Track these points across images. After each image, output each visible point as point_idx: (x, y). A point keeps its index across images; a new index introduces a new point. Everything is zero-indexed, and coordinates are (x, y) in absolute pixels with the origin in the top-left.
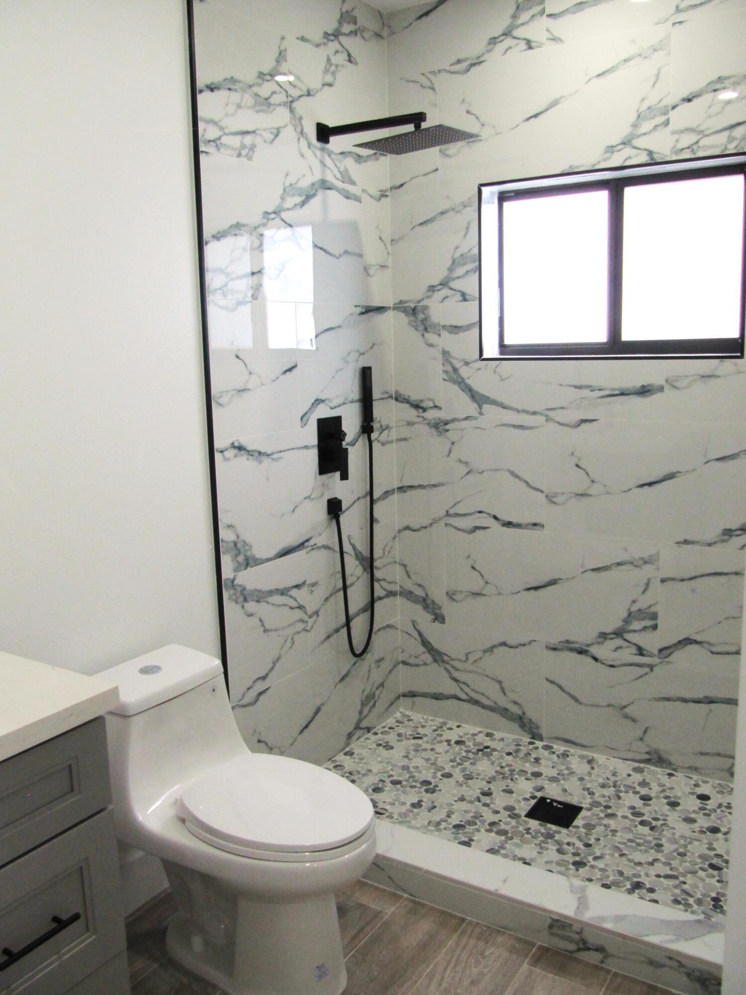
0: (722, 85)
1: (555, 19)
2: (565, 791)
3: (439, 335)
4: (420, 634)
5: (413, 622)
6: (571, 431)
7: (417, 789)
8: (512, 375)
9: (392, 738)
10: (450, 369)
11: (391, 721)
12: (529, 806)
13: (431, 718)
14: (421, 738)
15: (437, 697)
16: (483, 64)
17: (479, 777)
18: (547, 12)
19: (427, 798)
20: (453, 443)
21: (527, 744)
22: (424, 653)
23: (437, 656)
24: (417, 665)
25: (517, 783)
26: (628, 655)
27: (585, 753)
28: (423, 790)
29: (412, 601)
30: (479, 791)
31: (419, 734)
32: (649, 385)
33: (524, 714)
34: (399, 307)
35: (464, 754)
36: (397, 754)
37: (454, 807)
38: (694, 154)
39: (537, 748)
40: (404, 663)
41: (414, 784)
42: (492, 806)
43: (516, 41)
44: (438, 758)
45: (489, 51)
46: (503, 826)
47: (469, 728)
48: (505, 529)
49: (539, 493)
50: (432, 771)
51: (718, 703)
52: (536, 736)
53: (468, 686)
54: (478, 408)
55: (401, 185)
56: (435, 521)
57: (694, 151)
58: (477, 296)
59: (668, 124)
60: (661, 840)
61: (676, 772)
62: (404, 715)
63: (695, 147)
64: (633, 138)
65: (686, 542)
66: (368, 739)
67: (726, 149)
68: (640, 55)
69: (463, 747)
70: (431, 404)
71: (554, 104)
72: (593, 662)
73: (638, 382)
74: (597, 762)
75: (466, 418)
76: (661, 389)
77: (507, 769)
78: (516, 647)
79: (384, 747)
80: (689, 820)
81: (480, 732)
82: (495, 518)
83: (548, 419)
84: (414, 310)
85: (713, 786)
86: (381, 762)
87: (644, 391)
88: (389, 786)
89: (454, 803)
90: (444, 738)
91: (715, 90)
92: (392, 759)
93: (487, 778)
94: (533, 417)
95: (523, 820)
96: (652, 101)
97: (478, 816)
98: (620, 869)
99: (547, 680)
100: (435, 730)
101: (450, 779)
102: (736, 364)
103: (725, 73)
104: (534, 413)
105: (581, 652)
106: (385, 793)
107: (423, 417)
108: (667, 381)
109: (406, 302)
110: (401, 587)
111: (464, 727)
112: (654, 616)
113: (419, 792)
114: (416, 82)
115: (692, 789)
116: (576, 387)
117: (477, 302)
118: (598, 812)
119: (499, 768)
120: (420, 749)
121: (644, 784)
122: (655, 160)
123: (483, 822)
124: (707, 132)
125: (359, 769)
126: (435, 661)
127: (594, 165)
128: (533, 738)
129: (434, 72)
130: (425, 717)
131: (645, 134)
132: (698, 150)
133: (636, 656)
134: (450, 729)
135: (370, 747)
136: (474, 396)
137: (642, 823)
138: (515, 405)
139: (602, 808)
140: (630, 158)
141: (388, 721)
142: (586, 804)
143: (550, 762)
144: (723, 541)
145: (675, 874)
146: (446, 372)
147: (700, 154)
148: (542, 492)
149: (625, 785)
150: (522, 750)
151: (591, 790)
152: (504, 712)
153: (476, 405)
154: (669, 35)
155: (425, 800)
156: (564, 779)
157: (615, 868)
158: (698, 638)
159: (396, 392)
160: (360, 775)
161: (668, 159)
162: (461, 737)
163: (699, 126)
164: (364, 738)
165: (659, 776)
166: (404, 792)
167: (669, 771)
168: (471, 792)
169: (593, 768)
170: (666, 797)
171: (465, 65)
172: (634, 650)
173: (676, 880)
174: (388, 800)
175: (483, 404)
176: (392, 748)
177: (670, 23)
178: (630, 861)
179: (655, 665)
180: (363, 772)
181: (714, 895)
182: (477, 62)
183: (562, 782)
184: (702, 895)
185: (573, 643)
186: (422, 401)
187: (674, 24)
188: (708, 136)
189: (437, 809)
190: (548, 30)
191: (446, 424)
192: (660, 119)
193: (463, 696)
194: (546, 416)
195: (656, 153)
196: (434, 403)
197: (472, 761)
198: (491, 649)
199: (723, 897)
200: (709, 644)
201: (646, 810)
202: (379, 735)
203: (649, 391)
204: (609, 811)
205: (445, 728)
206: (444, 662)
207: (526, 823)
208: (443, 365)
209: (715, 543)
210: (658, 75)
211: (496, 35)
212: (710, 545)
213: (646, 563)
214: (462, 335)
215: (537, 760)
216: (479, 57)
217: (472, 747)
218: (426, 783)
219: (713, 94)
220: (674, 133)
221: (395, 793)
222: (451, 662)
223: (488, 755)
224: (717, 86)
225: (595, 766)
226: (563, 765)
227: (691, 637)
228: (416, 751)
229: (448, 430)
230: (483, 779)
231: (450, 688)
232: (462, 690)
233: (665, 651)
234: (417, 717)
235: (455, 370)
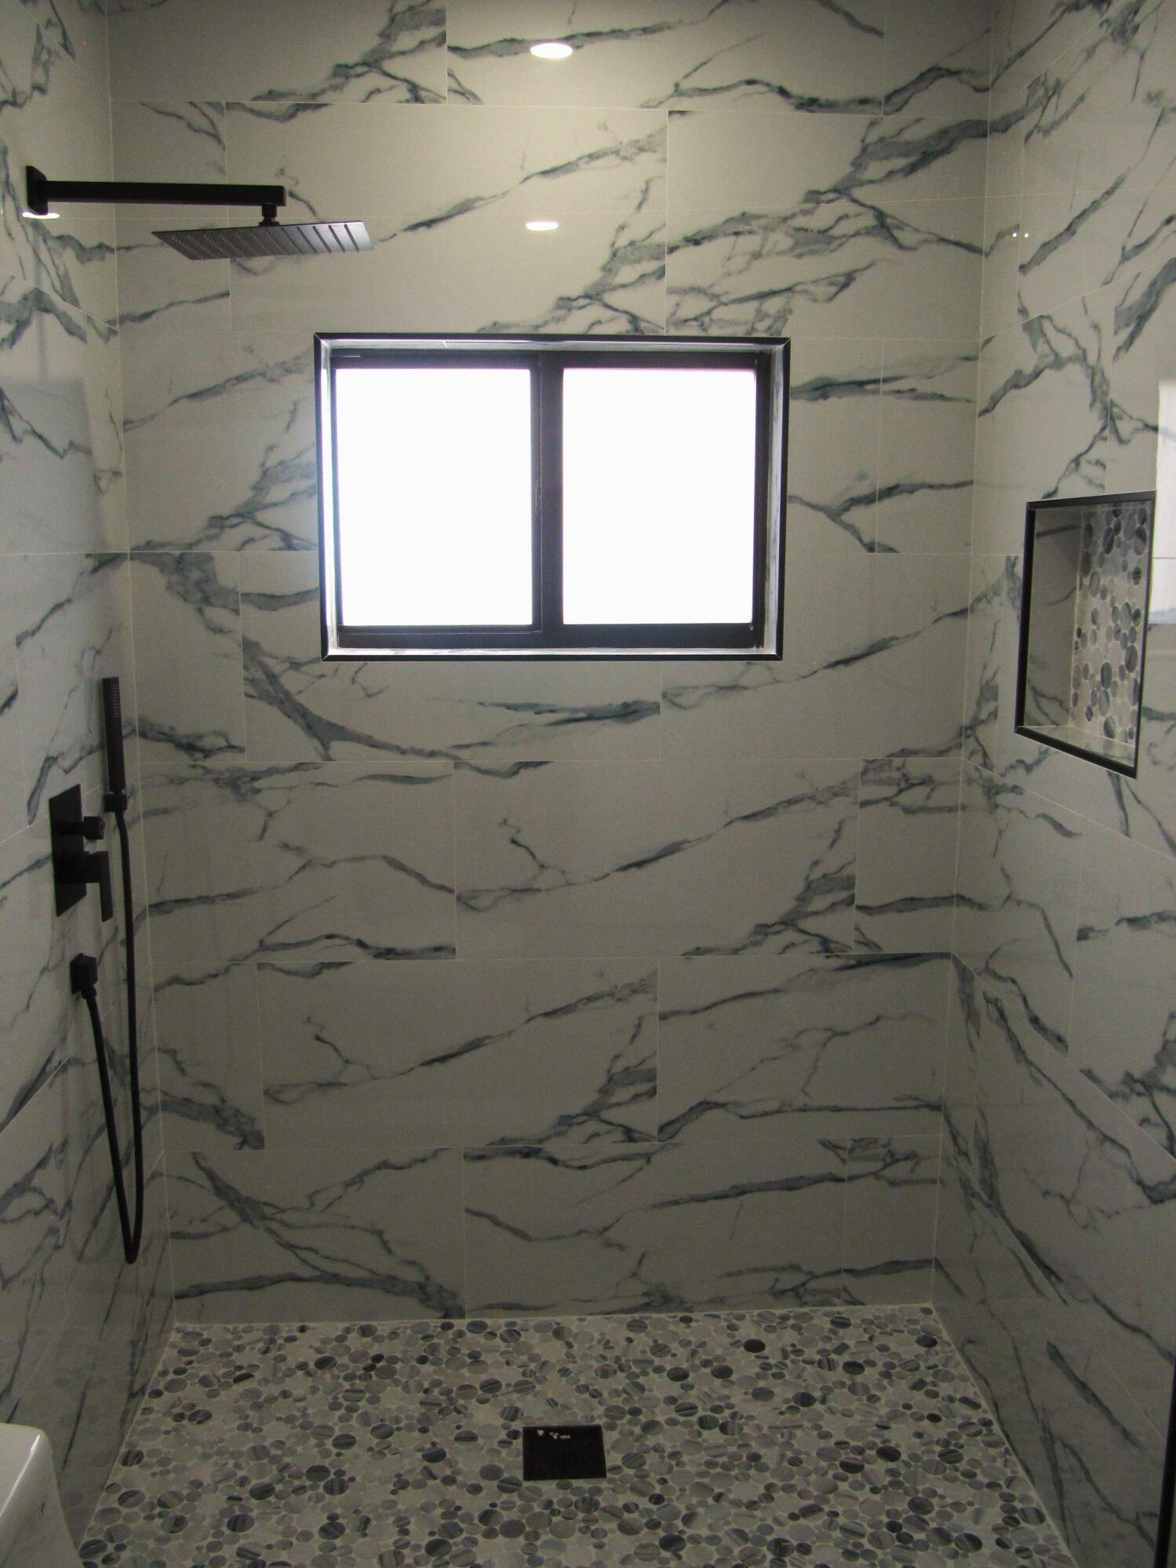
0: (747, 228)
1: (465, 57)
2: (552, 1403)
3: (237, 612)
4: (211, 1176)
5: (196, 1158)
6: (501, 781)
7: (309, 1493)
8: (388, 687)
9: (193, 1393)
10: (259, 675)
11: (168, 1355)
12: (518, 1456)
13: (241, 1327)
14: (248, 1376)
15: (254, 1284)
16: (324, 110)
17: (402, 1425)
18: (451, 41)
19: (338, 1503)
20: (270, 814)
21: (439, 1330)
22: (221, 1208)
23: (248, 1209)
24: (207, 1235)
25: (471, 1416)
26: (610, 1145)
27: (541, 1319)
28: (321, 1490)
29: (190, 1117)
30: (419, 1455)
31: (240, 1368)
32: (635, 702)
33: (427, 1278)
34: (145, 554)
35: (347, 1385)
36: (224, 1425)
37: (401, 1507)
38: (705, 330)
39: (460, 1334)
40: (177, 1235)
41: (297, 1483)
42: (459, 1478)
43: (390, 82)
44: (305, 1409)
45: (335, 88)
46: (506, 1516)
47: (326, 1329)
48: (383, 962)
49: (444, 894)
50: (313, 1441)
51: (751, 1192)
52: (450, 1311)
53: (317, 1252)
54: (320, 747)
55: (146, 316)
56: (236, 961)
57: (705, 326)
58: (316, 540)
59: (664, 274)
60: (749, 1445)
61: (691, 1312)
62: (187, 1334)
63: (706, 320)
64: (604, 291)
65: (699, 951)
66: (147, 1410)
67: (753, 329)
68: (616, 153)
69: (335, 1371)
70: (222, 743)
71: (464, 208)
72: (550, 1166)
73: (616, 698)
74: (570, 1331)
75: (298, 767)
76: (655, 708)
77: (436, 1391)
78: (410, 1167)
79: (191, 1418)
80: (764, 1395)
81: (348, 1330)
82: (361, 944)
83: (459, 764)
84: (180, 560)
85: (753, 1320)
86: (206, 1456)
87: (628, 712)
88: (255, 1508)
89: (392, 1497)
90: (292, 1361)
91: (737, 234)
92: (222, 1441)
93: (415, 1421)
94: (432, 761)
95: (528, 1488)
96: (638, 230)
97: (452, 1511)
98: (733, 1526)
99: (469, 1211)
100: (266, 1351)
101: (355, 1448)
102: (770, 669)
103: (751, 209)
104: (432, 754)
105: (527, 1154)
106: (256, 1524)
107: (204, 767)
108: (664, 695)
109: (163, 545)
110: (165, 1093)
111: (314, 1329)
112: (651, 1076)
113: (320, 1499)
114: (180, 117)
115: (729, 1336)
116: (509, 707)
117: (316, 553)
118: (627, 1427)
119: (422, 1395)
120: (261, 1400)
121: (660, 1349)
122: (642, 331)
123: (468, 1518)
124: (724, 299)
125: (174, 1488)
126: (246, 1219)
127: (538, 327)
128: (446, 1316)
129: (219, 104)
130: (230, 1327)
131: (624, 286)
132: (710, 326)
133: (621, 1145)
134: (291, 1339)
135: (163, 1428)
136: (312, 725)
137: (704, 1423)
138: (394, 741)
139: (628, 1417)
140: (599, 322)
141: (164, 1357)
142: (599, 1417)
143: (498, 1354)
144: (755, 944)
145: (812, 1502)
146: (252, 681)
147: (714, 332)
148: (450, 891)
149: (635, 1362)
150: (439, 1344)
151: (591, 1388)
152: (390, 1284)
153: (316, 743)
154: (663, 129)
155: (339, 1511)
156: (540, 1382)
157: (727, 1528)
158: (720, 1098)
159: (142, 720)
160: (185, 1502)
161: (663, 333)
162: (318, 1351)
163: (712, 286)
164: (139, 1411)
165: (672, 1327)
166: (291, 1509)
167: (680, 1315)
168: (406, 1461)
169: (569, 1345)
170: (706, 1363)
171: (287, 103)
172: (619, 1135)
173: (820, 1514)
174: (275, 1539)
175: (330, 741)
176: (208, 1416)
177: (664, 110)
178: (737, 1503)
179: (653, 1153)
180: (185, 1492)
181: (885, 1519)
182: (311, 104)
183: (538, 1387)
184: (872, 1527)
185: (515, 1141)
186: (200, 737)
187: (671, 113)
188: (726, 304)
189: (374, 1523)
190: (451, 75)
191: (254, 779)
192: (651, 266)
193: (307, 1272)
194: (455, 758)
195: (643, 320)
196: (227, 740)
197: (367, 1395)
198: (360, 1178)
199: (898, 1518)
200: (738, 1104)
201: (692, 1398)
202: (166, 1394)
203: (635, 712)
204: (643, 1419)
205: (280, 1341)
206: (264, 1218)
207: (538, 1492)
208: (246, 668)
209: (744, 947)
210: (645, 192)
211: (351, 61)
212: (736, 951)
213: (635, 992)
214: (285, 613)
215: (475, 1357)
216: (314, 96)
217: (352, 1365)
218: (317, 1472)
219: (732, 239)
220: (671, 291)
221: (275, 1518)
222: (279, 1216)
223: (388, 1373)
224: (741, 228)
225: (571, 1340)
226: (523, 1354)
227: (709, 1100)
228: (257, 1406)
229: (259, 791)
230: (410, 1428)
231: (280, 1261)
232: (304, 1261)
233: (669, 1129)
234: (214, 1331)
235: (272, 678)
